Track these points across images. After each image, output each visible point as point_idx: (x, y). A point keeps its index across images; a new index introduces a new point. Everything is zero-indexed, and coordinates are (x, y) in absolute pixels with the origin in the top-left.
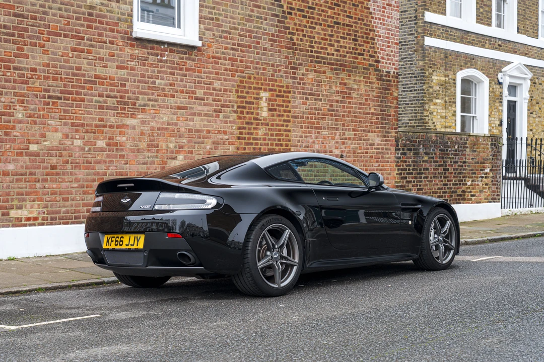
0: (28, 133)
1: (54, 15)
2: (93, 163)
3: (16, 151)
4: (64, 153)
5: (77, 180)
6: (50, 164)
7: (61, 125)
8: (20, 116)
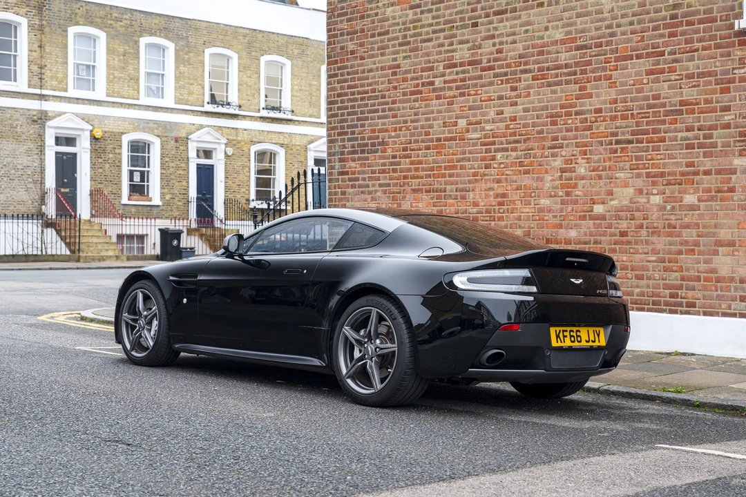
0: (591, 191)
1: (624, 34)
2: (678, 227)
3: (578, 214)
4: (637, 214)
5: (655, 252)
6: (618, 230)
7: (632, 178)
8: (583, 170)
